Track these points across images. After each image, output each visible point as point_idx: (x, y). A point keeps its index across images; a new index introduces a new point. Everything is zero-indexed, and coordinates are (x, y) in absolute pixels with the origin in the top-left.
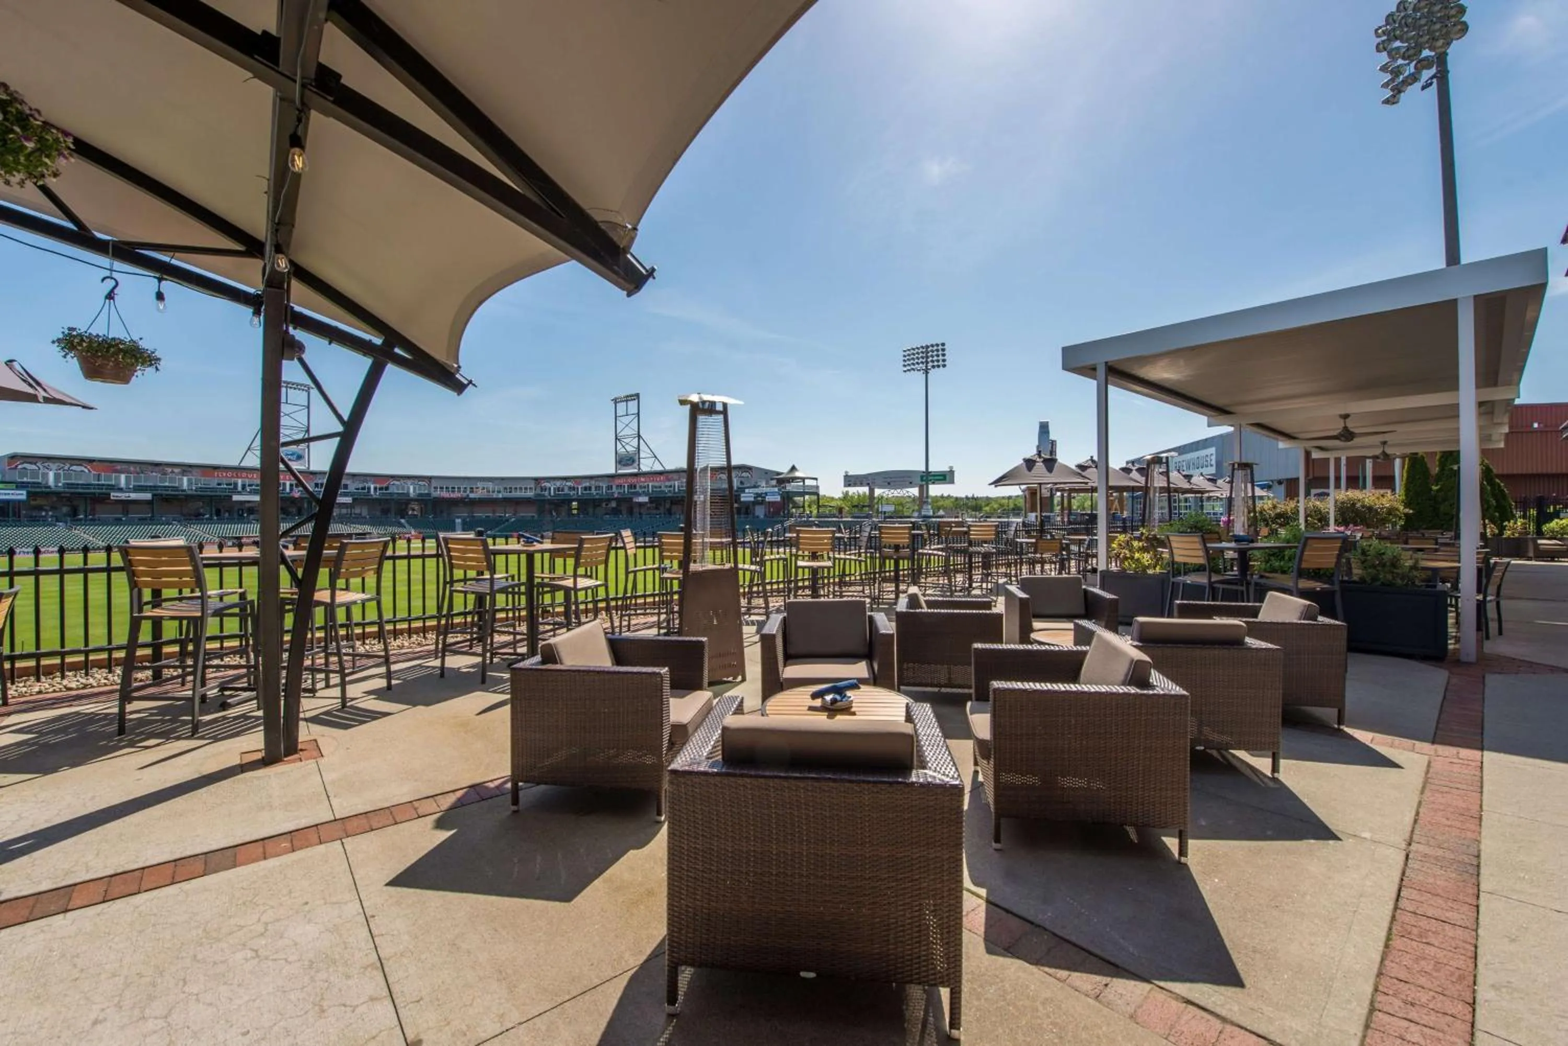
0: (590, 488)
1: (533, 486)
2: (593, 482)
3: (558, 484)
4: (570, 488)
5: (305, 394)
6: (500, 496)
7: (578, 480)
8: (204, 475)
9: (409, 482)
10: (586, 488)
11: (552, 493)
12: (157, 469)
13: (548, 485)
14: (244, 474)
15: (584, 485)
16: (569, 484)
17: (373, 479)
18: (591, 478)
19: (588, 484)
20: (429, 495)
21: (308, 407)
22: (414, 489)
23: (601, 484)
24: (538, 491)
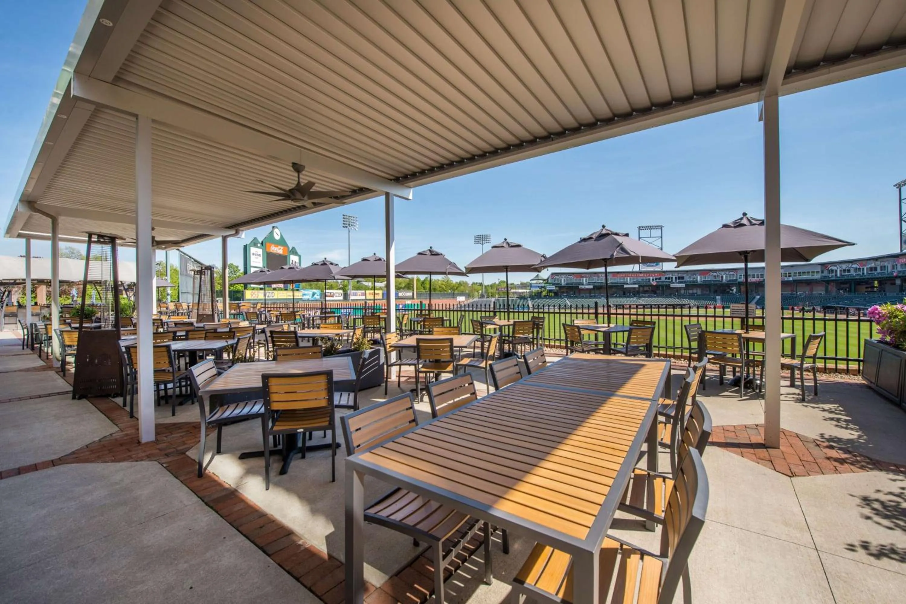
0: (875, 269)
1: (819, 270)
2: (878, 263)
3: (844, 266)
4: (856, 270)
5: (660, 231)
6: (791, 279)
7: (864, 262)
8: (614, 276)
9: (723, 273)
10: (871, 269)
11: (839, 275)
12: (596, 275)
13: (834, 268)
14: (630, 275)
15: (870, 266)
16: (855, 266)
17: (699, 273)
18: (876, 259)
19: (873, 265)
20: (736, 280)
21: (662, 237)
22: (726, 277)
23: (886, 264)
24: (826, 273)
